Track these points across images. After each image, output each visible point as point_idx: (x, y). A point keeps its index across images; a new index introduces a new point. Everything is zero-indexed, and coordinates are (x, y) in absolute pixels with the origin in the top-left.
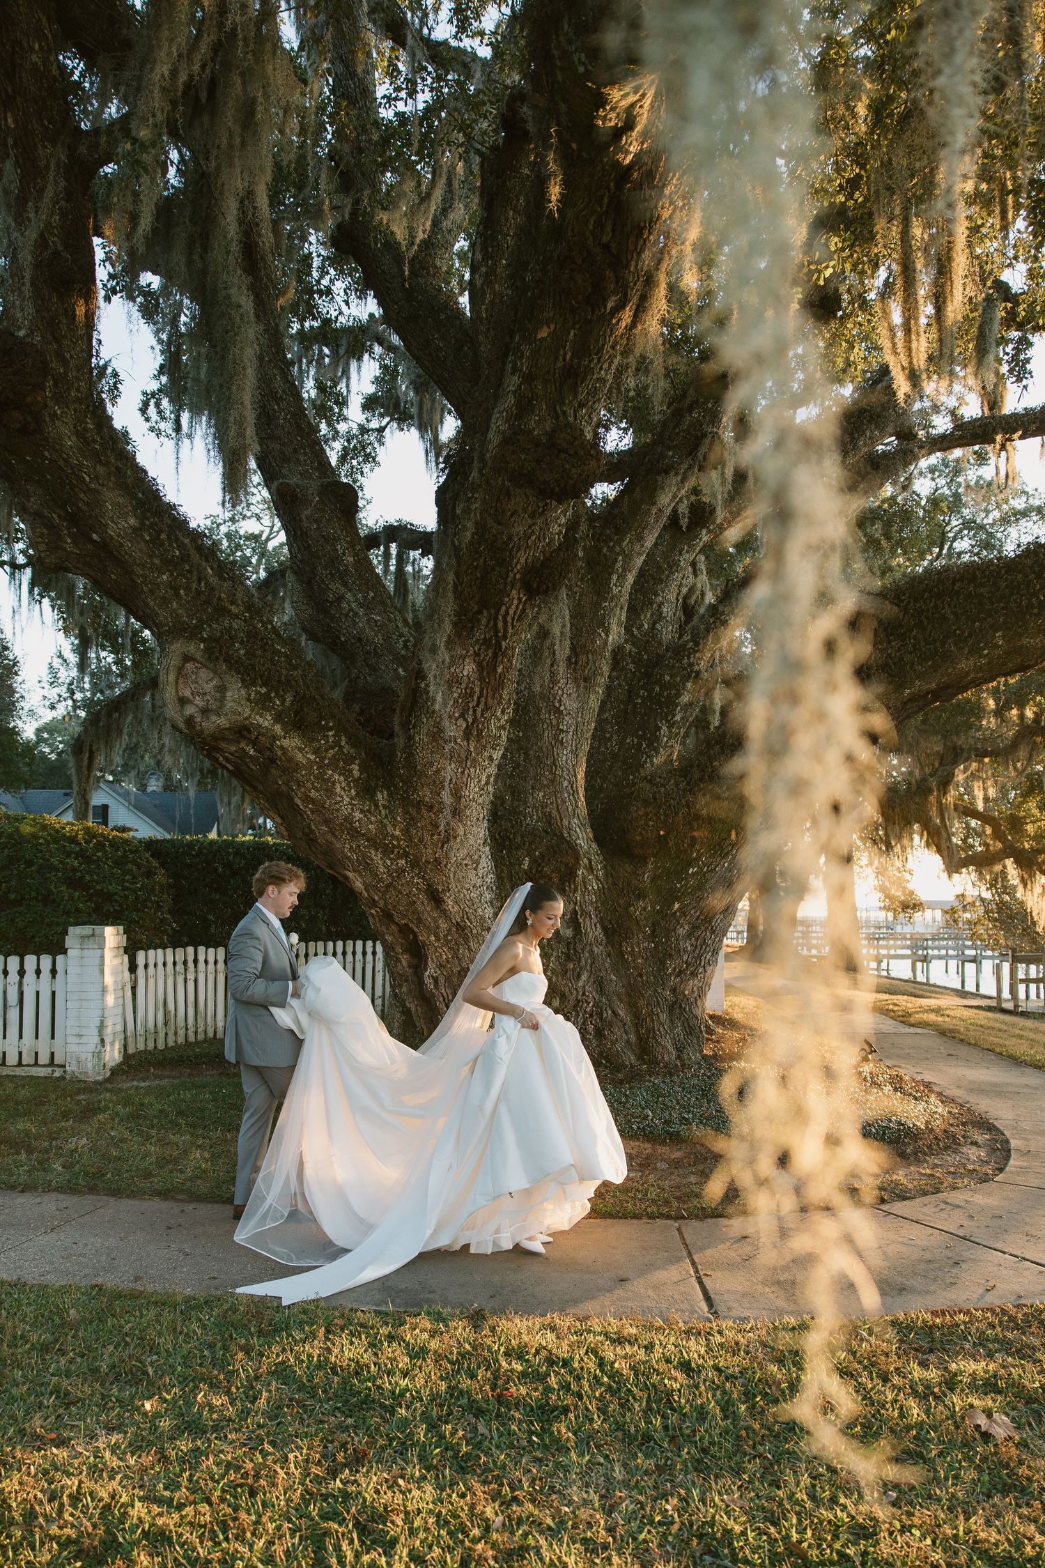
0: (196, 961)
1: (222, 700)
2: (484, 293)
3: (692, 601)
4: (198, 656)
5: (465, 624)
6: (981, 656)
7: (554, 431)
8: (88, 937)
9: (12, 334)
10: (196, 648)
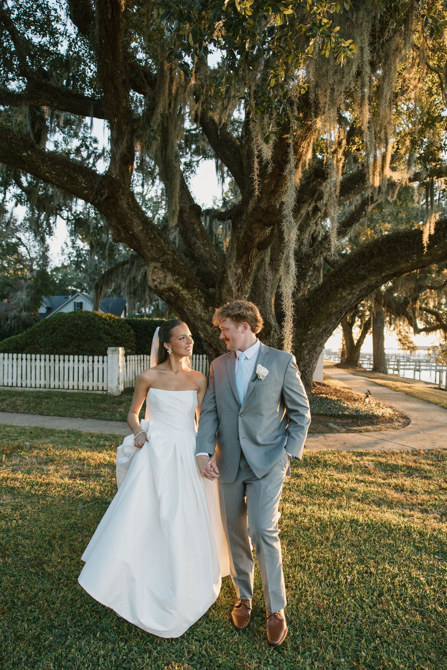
0: (144, 360)
1: (165, 280)
2: (245, 146)
3: (315, 235)
4: (159, 267)
5: (239, 258)
6: (409, 263)
7: (268, 207)
8: (114, 351)
9: (111, 177)
10: (158, 265)
